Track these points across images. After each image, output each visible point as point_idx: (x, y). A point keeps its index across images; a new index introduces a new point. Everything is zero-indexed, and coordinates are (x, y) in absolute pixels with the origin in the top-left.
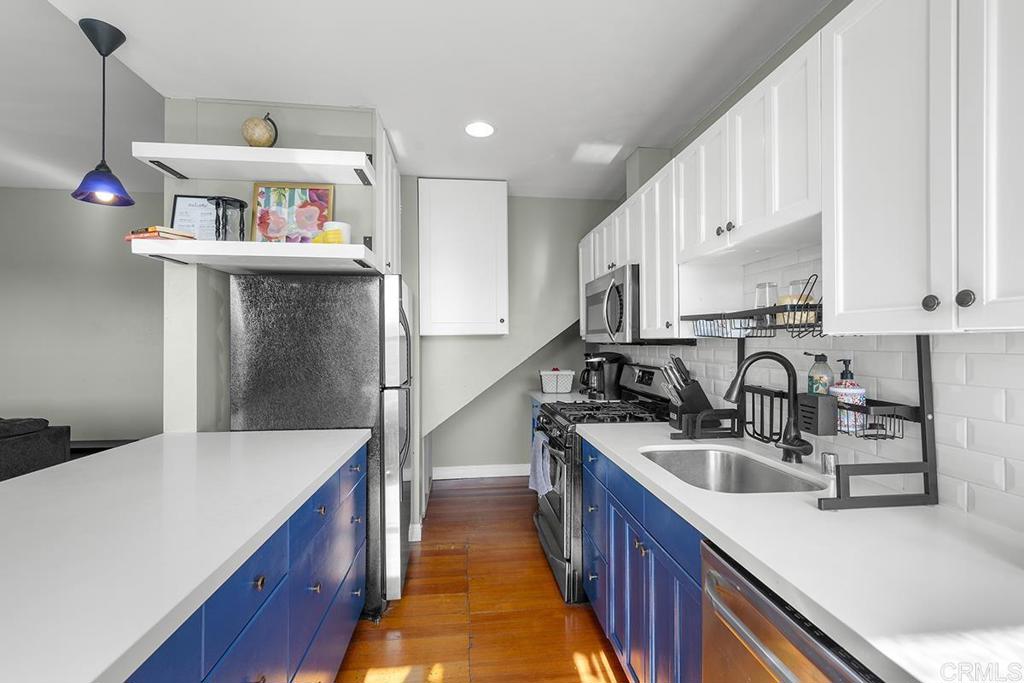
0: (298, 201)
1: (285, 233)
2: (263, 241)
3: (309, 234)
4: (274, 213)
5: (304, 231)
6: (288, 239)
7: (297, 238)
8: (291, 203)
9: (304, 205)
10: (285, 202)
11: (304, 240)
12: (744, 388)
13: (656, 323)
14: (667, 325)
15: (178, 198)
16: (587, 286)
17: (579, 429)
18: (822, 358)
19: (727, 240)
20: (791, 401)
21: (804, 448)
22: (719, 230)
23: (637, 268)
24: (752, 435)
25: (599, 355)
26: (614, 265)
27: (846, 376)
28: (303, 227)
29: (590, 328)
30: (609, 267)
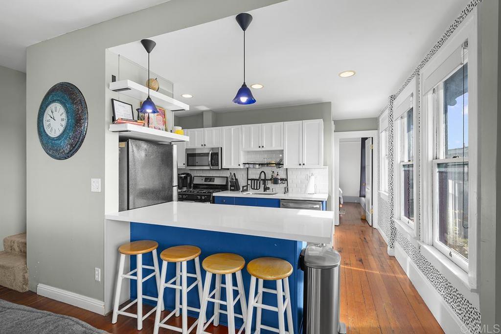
1: (154, 126)
3: (160, 127)
6: (155, 128)
9: (157, 115)
11: (159, 129)
12: (248, 179)
13: (230, 164)
14: (239, 165)
15: (114, 101)
16: (186, 149)
17: (214, 194)
18: (273, 172)
19: (261, 149)
20: (265, 180)
21: (269, 189)
22: (260, 147)
23: (221, 148)
24: (252, 189)
25: (183, 174)
26: (205, 145)
27: (278, 174)
28: (158, 124)
29: (189, 164)
30: (202, 145)
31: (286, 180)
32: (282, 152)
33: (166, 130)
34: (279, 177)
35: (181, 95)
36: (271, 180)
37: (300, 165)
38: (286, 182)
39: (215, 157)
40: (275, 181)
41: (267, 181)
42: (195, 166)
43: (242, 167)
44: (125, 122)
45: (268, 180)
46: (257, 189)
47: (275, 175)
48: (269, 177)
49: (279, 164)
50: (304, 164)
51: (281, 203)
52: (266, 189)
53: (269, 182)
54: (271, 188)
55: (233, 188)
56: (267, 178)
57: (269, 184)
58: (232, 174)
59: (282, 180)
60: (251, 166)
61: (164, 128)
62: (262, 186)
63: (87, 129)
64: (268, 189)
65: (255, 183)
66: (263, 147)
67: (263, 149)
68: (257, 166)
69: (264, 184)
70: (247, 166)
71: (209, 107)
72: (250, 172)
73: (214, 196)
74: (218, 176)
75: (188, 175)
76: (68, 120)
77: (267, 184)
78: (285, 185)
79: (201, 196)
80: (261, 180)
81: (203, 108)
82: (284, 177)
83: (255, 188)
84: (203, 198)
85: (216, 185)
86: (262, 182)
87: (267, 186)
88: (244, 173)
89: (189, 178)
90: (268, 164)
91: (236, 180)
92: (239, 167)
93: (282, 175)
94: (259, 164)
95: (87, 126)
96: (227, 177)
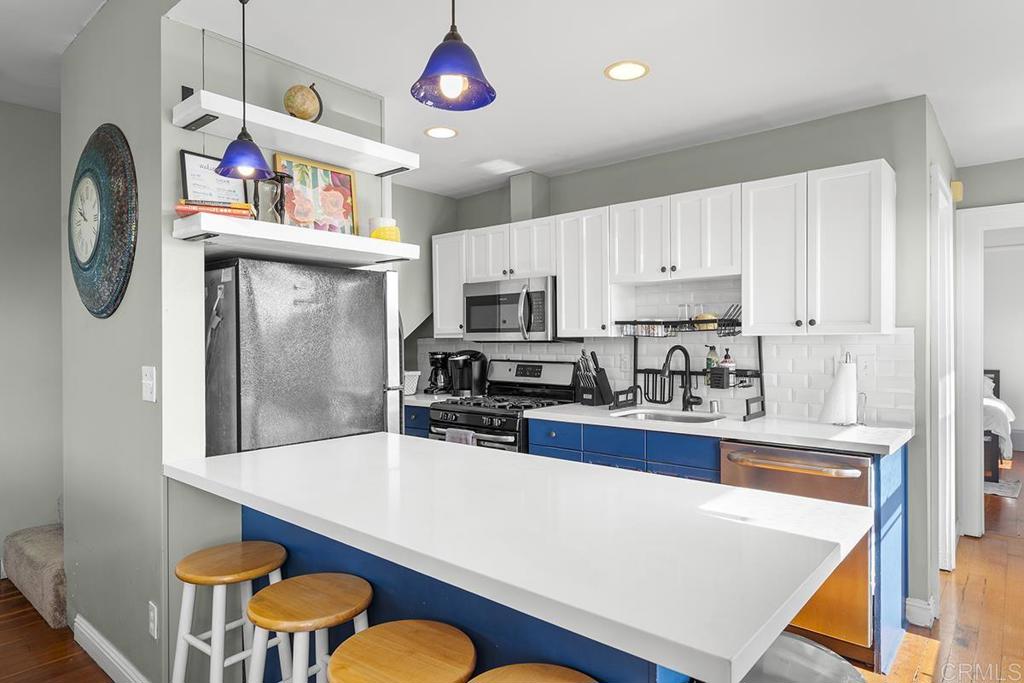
0: (322, 184)
1: (312, 219)
2: (291, 224)
3: (336, 223)
4: (299, 192)
5: (332, 218)
6: (317, 226)
7: (325, 225)
8: (315, 185)
9: (327, 189)
10: (309, 180)
11: (332, 228)
12: (637, 371)
13: (580, 325)
14: (603, 327)
15: (186, 155)
16: (466, 286)
17: (528, 414)
18: (713, 348)
19: (668, 276)
20: (687, 375)
21: (698, 401)
22: (663, 270)
23: (555, 279)
24: (650, 401)
25: (461, 353)
26: (512, 272)
27: (727, 357)
28: (330, 214)
29: (473, 327)
30: (505, 272)
31: (758, 374)
32: (737, 281)
33: (354, 231)
34: (732, 367)
35: (426, 132)
36: (704, 373)
37: (798, 323)
38: (756, 381)
39: (538, 306)
40: (717, 378)
41: (693, 378)
42: (499, 331)
43: (612, 332)
44: (194, 208)
45: (697, 374)
46: (664, 402)
47: (718, 359)
48: (698, 364)
49: (730, 324)
50: (812, 323)
51: (724, 452)
52: (689, 402)
53: (702, 379)
54: (706, 400)
55: (590, 397)
56: (693, 368)
57: (701, 388)
58: (588, 354)
59: (740, 373)
60: (641, 330)
61: (348, 223)
62: (679, 392)
63: (136, 238)
64: (696, 403)
65: (656, 382)
66: (673, 269)
67: (675, 276)
68: (660, 330)
69: (686, 385)
70: (629, 329)
71: (517, 162)
72: (642, 348)
73: (527, 419)
74: (555, 360)
75: (475, 355)
76: (102, 216)
77: (694, 385)
78: (753, 392)
79: (492, 416)
80: (673, 373)
81: (502, 167)
82: (750, 364)
83: (658, 399)
84: (497, 422)
85: (547, 386)
86: (678, 380)
87: (695, 393)
88: (626, 351)
89: (476, 366)
90: (692, 324)
91: (601, 372)
92: (602, 334)
93: (744, 359)
94: (666, 324)
95: (136, 229)
96: (574, 363)
